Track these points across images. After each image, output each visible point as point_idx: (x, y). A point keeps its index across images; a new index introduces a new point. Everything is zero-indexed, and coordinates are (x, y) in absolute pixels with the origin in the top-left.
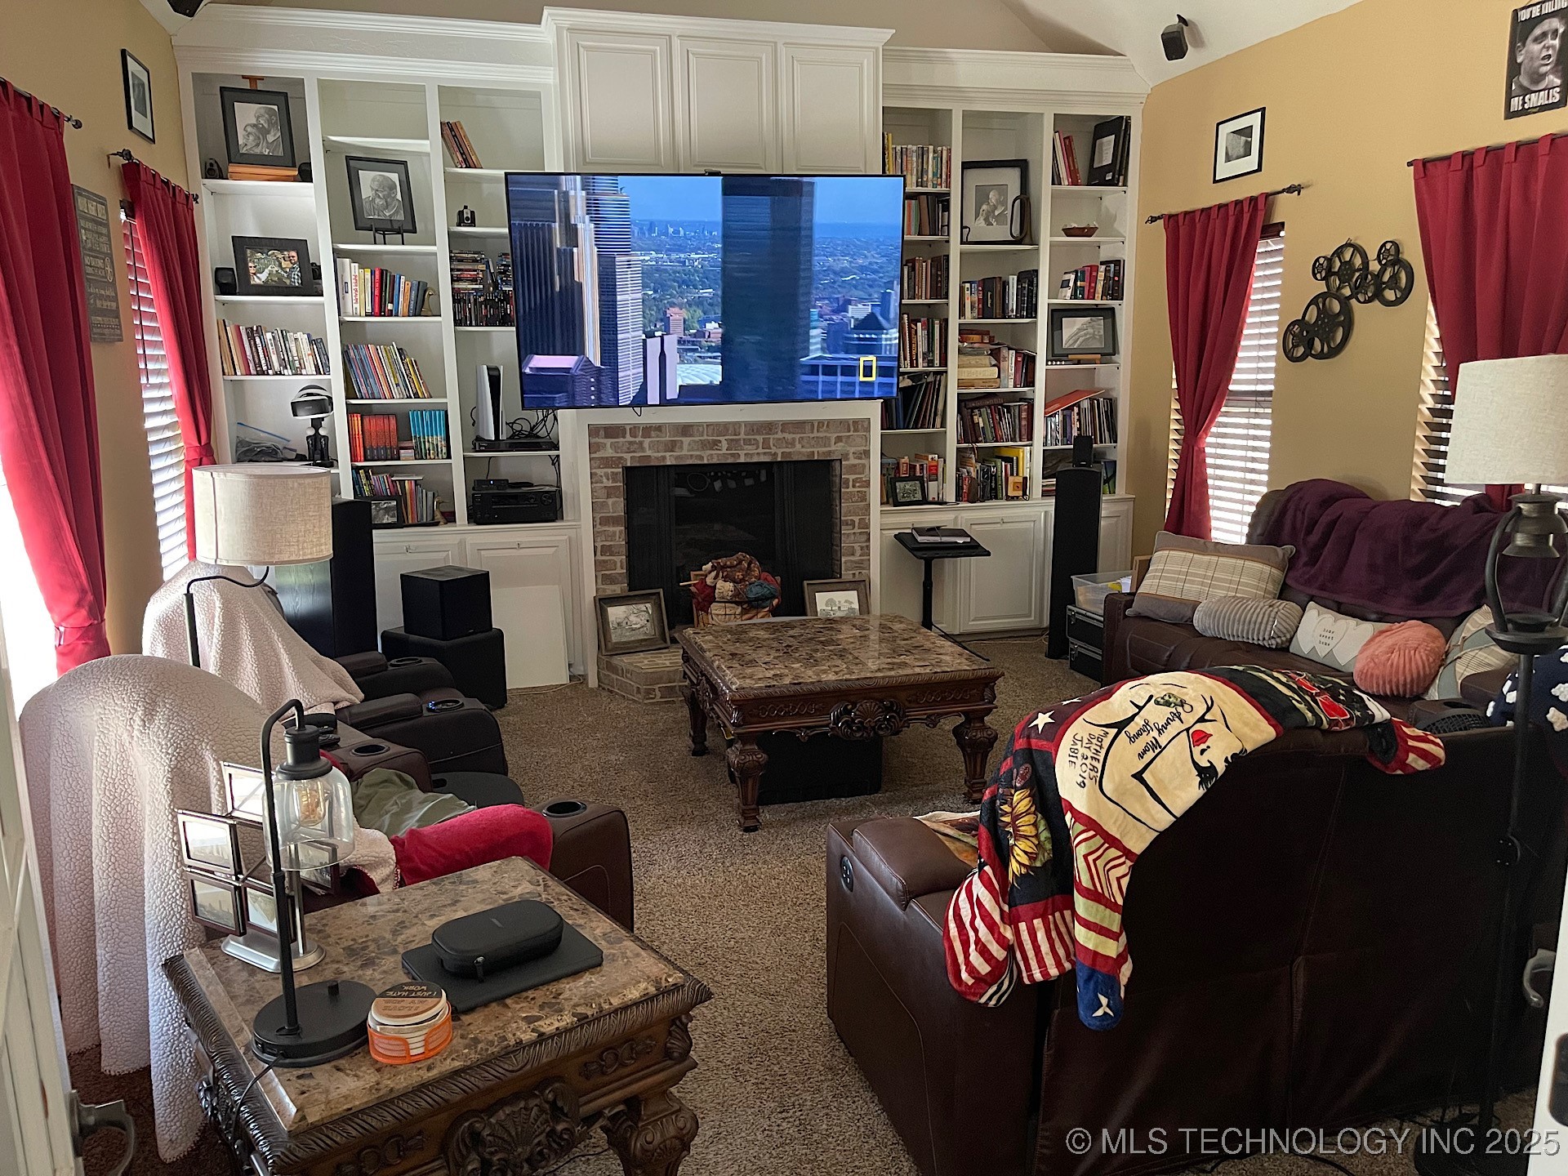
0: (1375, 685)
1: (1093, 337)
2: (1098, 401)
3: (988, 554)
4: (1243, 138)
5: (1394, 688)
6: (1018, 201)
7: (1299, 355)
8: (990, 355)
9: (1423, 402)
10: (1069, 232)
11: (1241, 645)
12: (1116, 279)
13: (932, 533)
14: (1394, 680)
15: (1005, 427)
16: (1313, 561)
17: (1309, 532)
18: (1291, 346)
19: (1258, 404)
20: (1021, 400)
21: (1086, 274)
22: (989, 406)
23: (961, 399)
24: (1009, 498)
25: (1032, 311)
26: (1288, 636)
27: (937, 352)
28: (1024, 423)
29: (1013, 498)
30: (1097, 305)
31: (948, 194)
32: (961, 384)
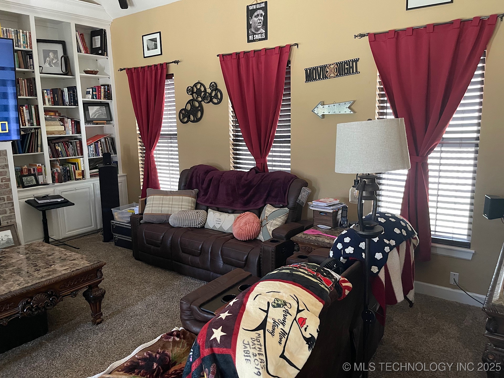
0: (243, 237)
1: (102, 114)
2: (108, 139)
3: (73, 204)
4: (153, 42)
5: (249, 237)
6: (63, 58)
7: (185, 121)
8: (60, 121)
9: (231, 137)
10: (87, 72)
11: (189, 228)
12: (109, 92)
13: (44, 198)
14: (249, 235)
15: (70, 151)
16: (205, 194)
17: (202, 184)
18: (182, 118)
19: (171, 139)
20: (75, 139)
21: (96, 89)
22: (62, 142)
23: (49, 140)
24: (76, 179)
25: (76, 103)
26: (204, 223)
27: (34, 119)
28: (79, 148)
29: (78, 179)
30: (101, 102)
31: (32, 52)
32: (48, 133)
